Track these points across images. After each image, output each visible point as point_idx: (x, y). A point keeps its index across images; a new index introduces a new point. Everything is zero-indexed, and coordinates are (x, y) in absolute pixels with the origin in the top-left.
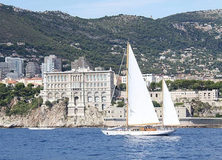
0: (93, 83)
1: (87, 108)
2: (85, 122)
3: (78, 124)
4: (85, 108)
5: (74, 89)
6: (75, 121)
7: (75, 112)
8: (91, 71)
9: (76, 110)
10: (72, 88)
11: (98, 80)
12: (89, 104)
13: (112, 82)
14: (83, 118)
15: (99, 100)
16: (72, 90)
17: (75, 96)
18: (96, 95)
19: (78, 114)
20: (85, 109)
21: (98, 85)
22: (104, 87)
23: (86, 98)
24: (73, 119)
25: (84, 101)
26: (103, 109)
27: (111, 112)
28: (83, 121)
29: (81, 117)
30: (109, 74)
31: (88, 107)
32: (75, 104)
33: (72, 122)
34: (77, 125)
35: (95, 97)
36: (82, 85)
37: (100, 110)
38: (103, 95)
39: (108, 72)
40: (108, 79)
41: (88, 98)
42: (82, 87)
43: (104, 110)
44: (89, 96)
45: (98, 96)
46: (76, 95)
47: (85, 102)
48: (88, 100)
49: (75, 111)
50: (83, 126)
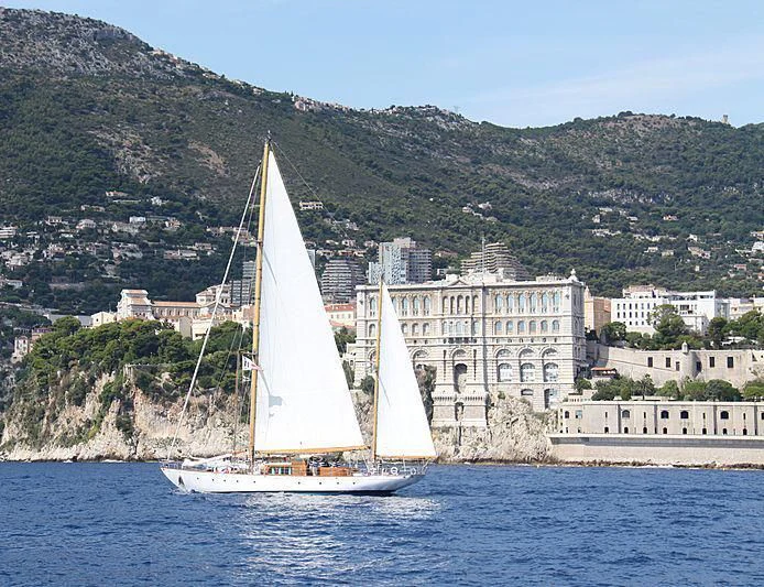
0: (515, 322)
1: (495, 400)
2: (489, 446)
3: (466, 452)
4: (488, 400)
5: (451, 340)
6: (457, 442)
7: (456, 415)
8: (508, 282)
9: (460, 408)
10: (447, 335)
11: (532, 310)
12: (502, 387)
13: (578, 317)
14: (481, 434)
15: (534, 376)
16: (447, 343)
17: (456, 363)
18: (526, 358)
19: (467, 422)
20: (489, 404)
21: (532, 327)
22: (549, 333)
23: (492, 368)
24: (449, 436)
25: (486, 380)
26: (547, 406)
27: (572, 415)
28: (481, 444)
29: (474, 429)
30: (567, 291)
31: (499, 397)
32: (457, 388)
33: (445, 448)
34: (462, 458)
35: (521, 368)
36: (479, 326)
37: (539, 408)
38: (549, 358)
39: (564, 285)
40: (565, 306)
41: (499, 367)
42: (479, 334)
43: (552, 407)
44: (500, 363)
45: (532, 362)
46: (459, 360)
47: (489, 382)
48: (499, 377)
49: (456, 410)
50: (483, 460)
